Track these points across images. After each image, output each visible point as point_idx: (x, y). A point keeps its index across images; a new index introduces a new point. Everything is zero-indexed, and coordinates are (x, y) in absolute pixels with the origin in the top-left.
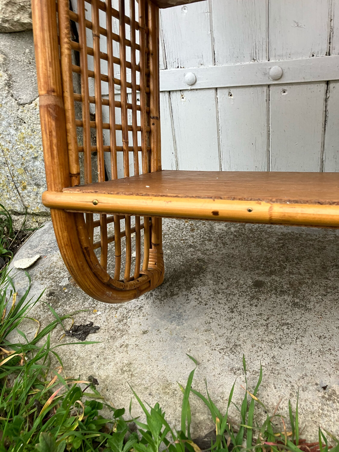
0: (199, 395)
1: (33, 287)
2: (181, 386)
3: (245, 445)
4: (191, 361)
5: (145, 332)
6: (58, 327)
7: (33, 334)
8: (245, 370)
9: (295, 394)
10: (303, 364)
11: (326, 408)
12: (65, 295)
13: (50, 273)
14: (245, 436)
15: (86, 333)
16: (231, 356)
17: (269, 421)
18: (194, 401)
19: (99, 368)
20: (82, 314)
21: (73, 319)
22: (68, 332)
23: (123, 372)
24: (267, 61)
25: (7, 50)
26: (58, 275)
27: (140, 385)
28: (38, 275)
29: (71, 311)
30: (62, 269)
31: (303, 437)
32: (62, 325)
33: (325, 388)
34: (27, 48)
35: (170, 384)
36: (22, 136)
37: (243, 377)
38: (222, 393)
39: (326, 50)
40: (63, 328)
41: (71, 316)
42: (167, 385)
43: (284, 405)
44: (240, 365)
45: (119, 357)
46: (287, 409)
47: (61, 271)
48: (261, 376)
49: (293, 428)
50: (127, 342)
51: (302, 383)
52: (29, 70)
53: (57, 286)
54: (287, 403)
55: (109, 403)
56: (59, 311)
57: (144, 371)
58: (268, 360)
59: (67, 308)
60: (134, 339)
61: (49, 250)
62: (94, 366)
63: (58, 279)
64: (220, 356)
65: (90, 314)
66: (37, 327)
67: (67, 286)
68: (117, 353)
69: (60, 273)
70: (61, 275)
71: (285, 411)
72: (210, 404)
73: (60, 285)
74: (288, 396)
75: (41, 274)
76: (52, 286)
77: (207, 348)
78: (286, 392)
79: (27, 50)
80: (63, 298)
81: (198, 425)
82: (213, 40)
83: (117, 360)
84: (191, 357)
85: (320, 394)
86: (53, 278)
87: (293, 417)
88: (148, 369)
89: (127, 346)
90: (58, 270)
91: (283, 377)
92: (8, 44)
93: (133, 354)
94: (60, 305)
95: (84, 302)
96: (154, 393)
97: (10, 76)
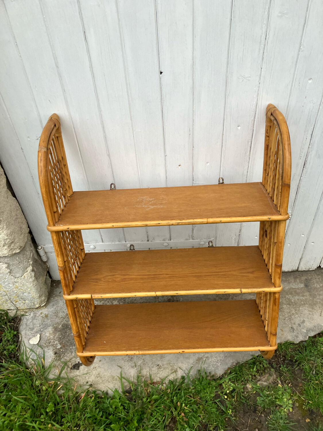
0: (124, 378)
1: (45, 351)
2: (118, 377)
3: (139, 388)
4: (119, 367)
5: (100, 361)
6: (66, 367)
7: (57, 372)
8: (136, 366)
9: (150, 370)
10: (152, 359)
11: (159, 371)
12: (62, 352)
13: (50, 343)
14: (139, 385)
15: (79, 367)
16: (131, 362)
17: (145, 380)
18: (123, 380)
19: (89, 378)
20: (73, 359)
21: (70, 362)
22: (71, 369)
23: (98, 377)
24: (125, 243)
25: (9, 261)
26: (54, 343)
27: (105, 380)
28: (44, 345)
29: (68, 359)
30: (54, 340)
31: (154, 381)
32: (67, 366)
33: (158, 365)
34: (17, 257)
35: (114, 377)
36: (16, 287)
37: (135, 369)
38: (131, 375)
39: (147, 239)
40: (68, 367)
41: (69, 361)
42: (113, 377)
43: (148, 374)
44: (134, 365)
45: (94, 372)
46: (149, 374)
47: (54, 341)
48: (141, 366)
49: (151, 379)
50: (95, 366)
51: (152, 366)
52: (19, 265)
53: (56, 349)
54: (148, 373)
55: (97, 389)
56: (63, 360)
57: (104, 375)
58: (142, 361)
59: (66, 358)
60: (97, 364)
61: (42, 330)
62: (87, 378)
63: (55, 345)
64: (127, 363)
65: (76, 358)
66: (57, 369)
67: (61, 348)
68: (93, 371)
69: (54, 342)
70: (56, 343)
71: (148, 376)
72: (128, 380)
73: (57, 348)
74: (149, 371)
75: (45, 344)
76: (54, 349)
77: (123, 361)
78: (148, 369)
79: (17, 258)
80: (62, 354)
81: (125, 387)
82: (101, 236)
83: (94, 374)
84: (119, 366)
85: (157, 368)
86: (53, 345)
87: (150, 376)
88: (106, 374)
89: (95, 368)
90: (52, 341)
91: (147, 365)
92: (9, 259)
93: (99, 370)
94: (62, 357)
95: (71, 354)
96: (110, 381)
97: (11, 270)
